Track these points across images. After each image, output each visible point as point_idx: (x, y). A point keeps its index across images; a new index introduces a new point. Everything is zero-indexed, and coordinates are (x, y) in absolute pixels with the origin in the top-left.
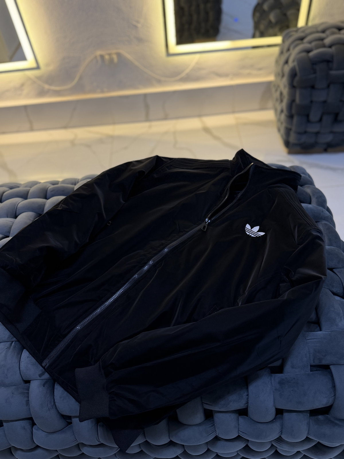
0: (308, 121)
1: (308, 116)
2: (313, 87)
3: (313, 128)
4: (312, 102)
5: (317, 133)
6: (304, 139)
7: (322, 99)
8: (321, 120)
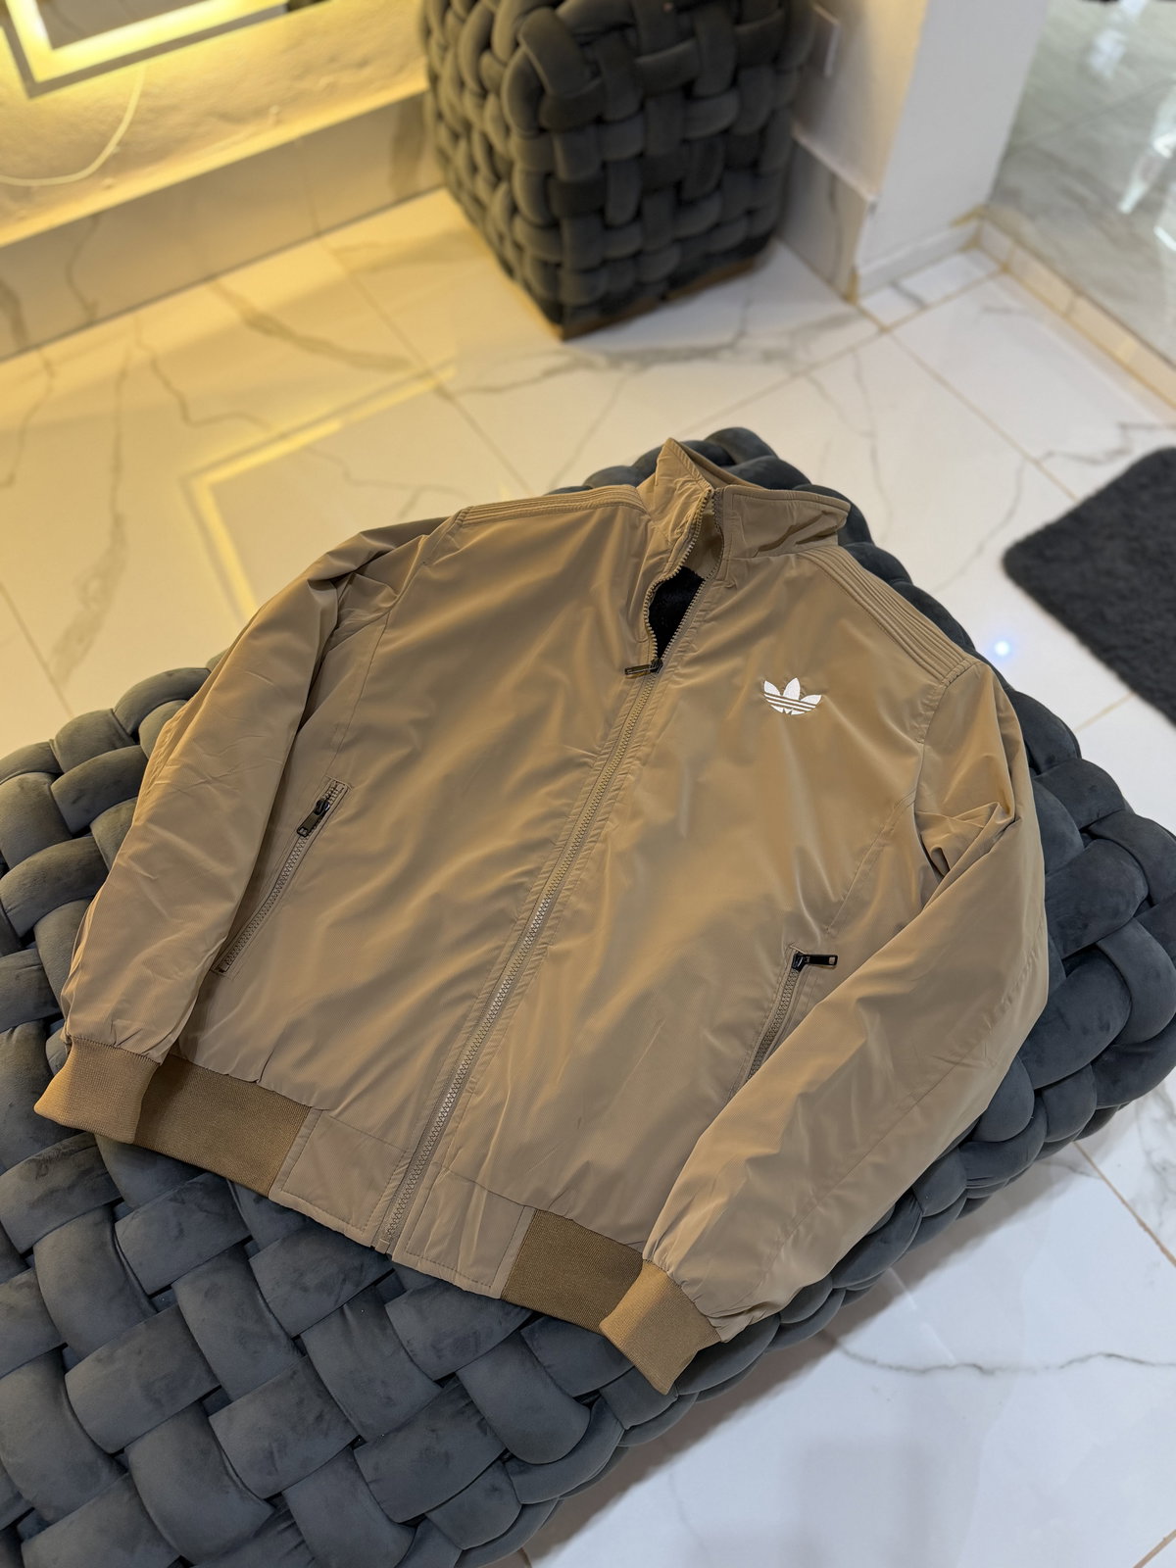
0: (608, 227)
1: (601, 212)
2: (600, 121)
3: (624, 245)
4: (604, 165)
5: (636, 256)
6: (603, 284)
7: (633, 149)
8: (638, 215)
